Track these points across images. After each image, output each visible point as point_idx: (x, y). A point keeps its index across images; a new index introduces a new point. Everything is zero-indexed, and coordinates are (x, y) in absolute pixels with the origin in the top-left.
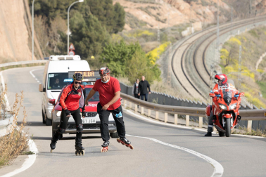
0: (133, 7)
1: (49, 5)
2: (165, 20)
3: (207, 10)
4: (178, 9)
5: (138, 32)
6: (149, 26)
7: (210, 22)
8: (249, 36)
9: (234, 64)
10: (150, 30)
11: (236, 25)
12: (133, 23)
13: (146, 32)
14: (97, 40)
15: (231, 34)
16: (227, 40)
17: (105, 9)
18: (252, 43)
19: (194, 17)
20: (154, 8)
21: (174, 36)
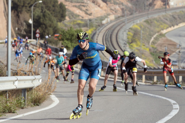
0: (70, 5)
1: (19, 4)
2: (91, 14)
3: (117, 7)
4: (99, 6)
5: (74, 21)
6: (81, 18)
7: (119, 15)
8: (145, 24)
9: (136, 42)
10: (82, 20)
11: (136, 17)
12: (70, 15)
13: (79, 22)
14: (50, 26)
15: (134, 23)
16: (131, 26)
17: (53, 6)
18: (147, 28)
19: (109, 12)
20: (84, 6)
21: (97, 24)
